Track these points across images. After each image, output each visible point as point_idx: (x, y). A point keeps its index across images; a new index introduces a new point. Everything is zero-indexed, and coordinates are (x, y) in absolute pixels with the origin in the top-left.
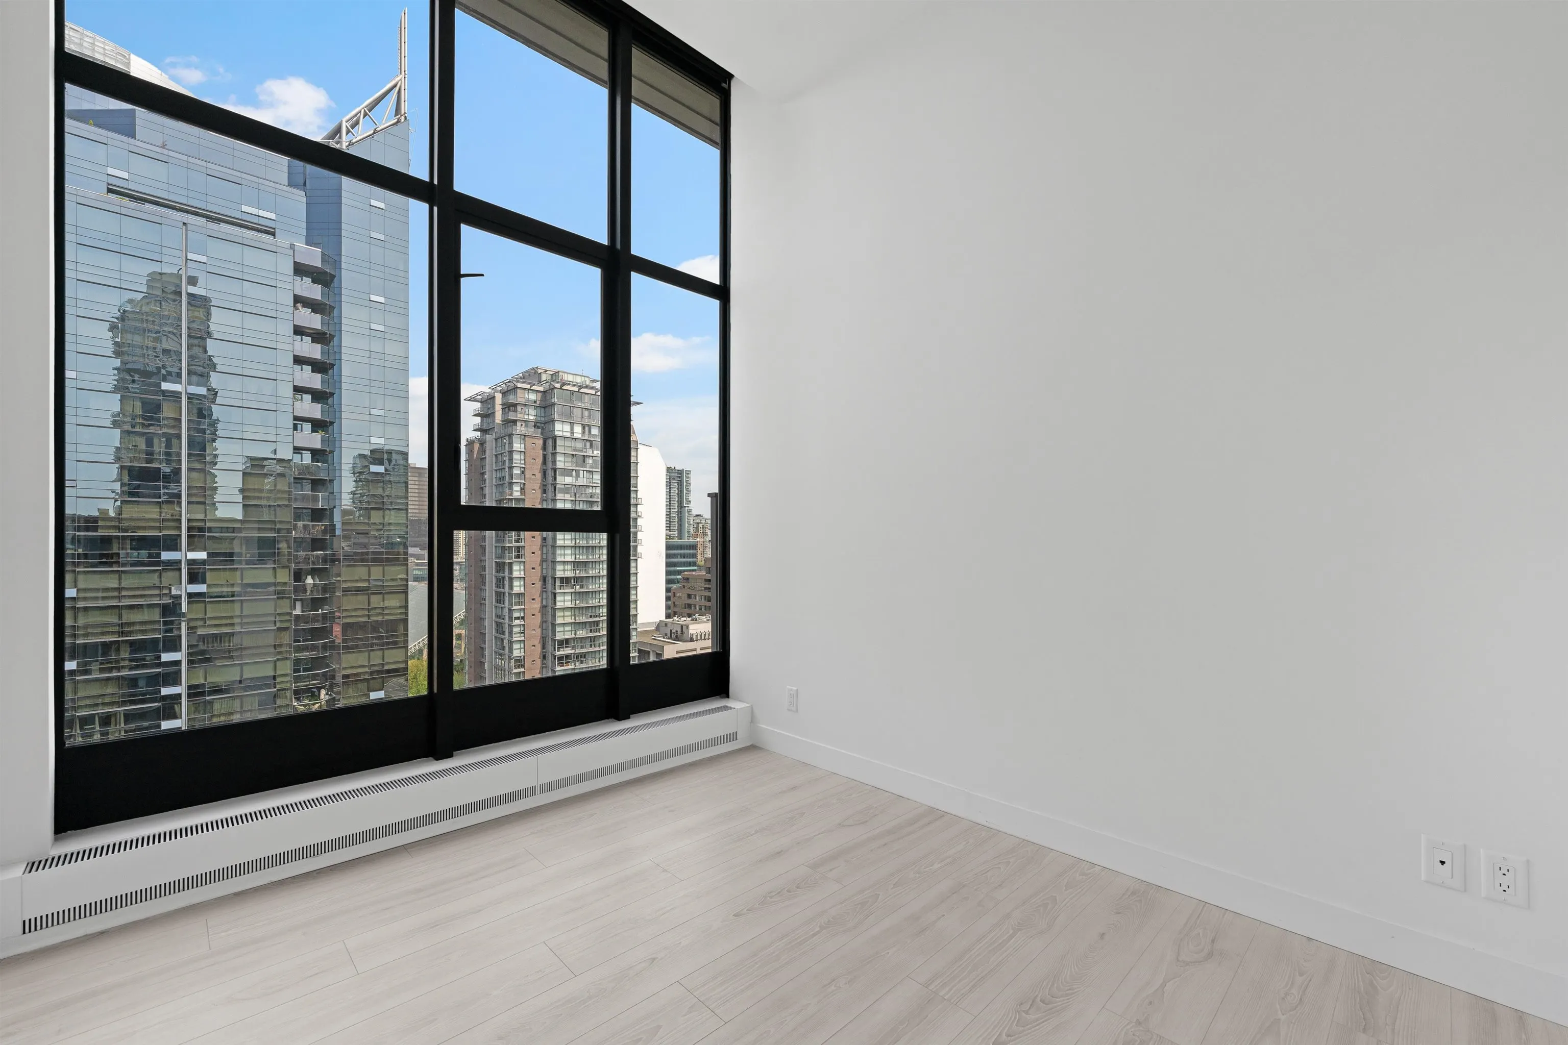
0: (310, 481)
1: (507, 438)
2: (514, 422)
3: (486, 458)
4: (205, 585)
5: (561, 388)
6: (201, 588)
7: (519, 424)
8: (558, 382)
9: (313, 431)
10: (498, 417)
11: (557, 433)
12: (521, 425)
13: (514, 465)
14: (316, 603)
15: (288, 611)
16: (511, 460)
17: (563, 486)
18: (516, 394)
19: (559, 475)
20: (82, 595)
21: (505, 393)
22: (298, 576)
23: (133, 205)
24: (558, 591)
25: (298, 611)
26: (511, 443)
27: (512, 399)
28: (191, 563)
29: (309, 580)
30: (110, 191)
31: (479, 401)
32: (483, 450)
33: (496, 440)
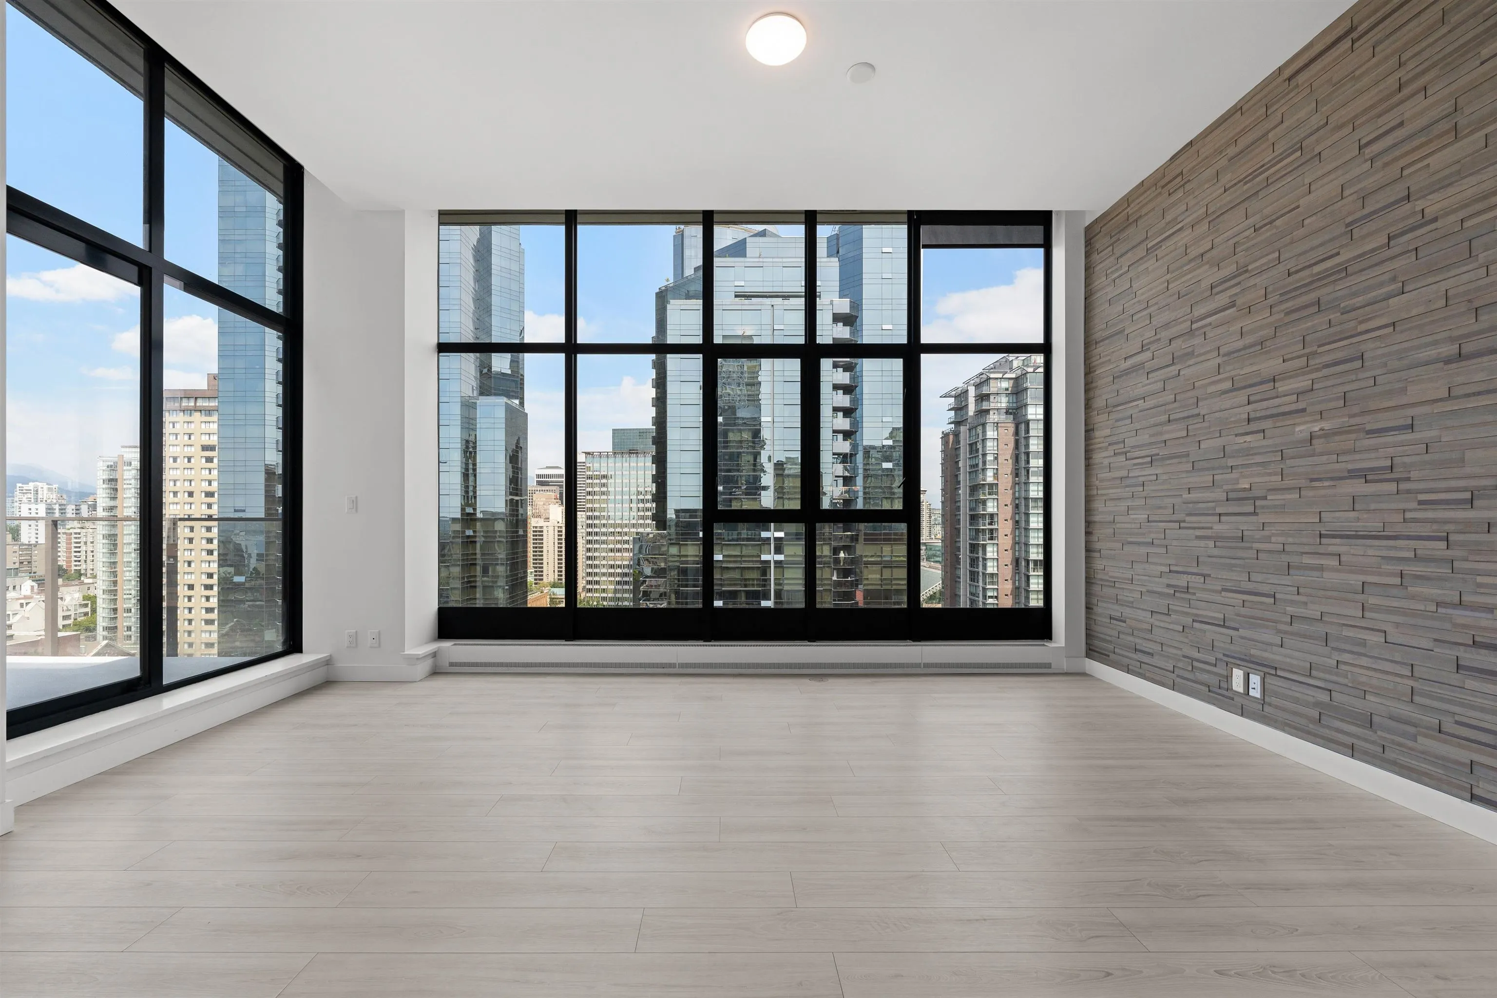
0: (842, 478)
1: (980, 428)
2: (987, 411)
3: (960, 447)
4: (783, 556)
5: (1034, 372)
6: (780, 557)
7: (991, 412)
8: (1031, 367)
9: (844, 440)
10: (972, 409)
11: (1030, 417)
12: (994, 413)
13: (988, 452)
14: (845, 573)
15: (829, 577)
16: (984, 447)
17: (1036, 469)
18: (988, 385)
19: (1032, 459)
20: (725, 559)
21: (978, 386)
22: (836, 551)
23: (747, 302)
24: (1031, 573)
25: (835, 578)
26: (984, 432)
27: (985, 390)
28: (776, 539)
29: (842, 555)
30: (736, 296)
31: (952, 397)
32: (957, 441)
33: (970, 430)
